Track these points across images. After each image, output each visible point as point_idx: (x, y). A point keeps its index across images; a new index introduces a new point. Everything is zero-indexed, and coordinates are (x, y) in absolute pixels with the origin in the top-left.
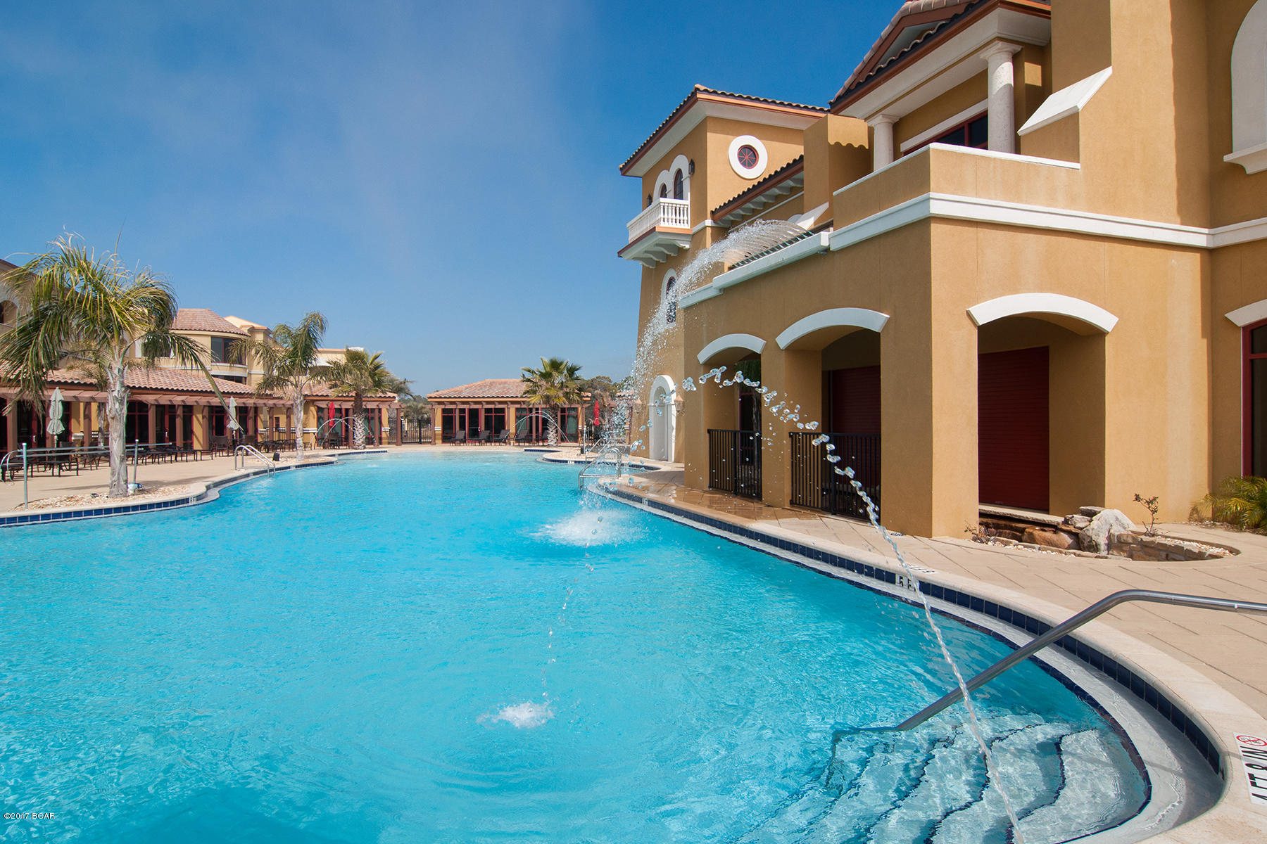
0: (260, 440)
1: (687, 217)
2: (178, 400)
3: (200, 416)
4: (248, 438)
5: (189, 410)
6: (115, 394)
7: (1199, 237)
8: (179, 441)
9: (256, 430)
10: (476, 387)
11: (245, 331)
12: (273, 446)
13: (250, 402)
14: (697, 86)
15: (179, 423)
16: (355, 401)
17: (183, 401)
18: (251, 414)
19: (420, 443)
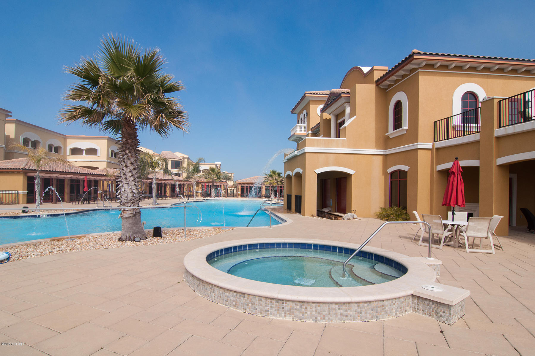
0: (185, 194)
1: (306, 129)
2: (163, 182)
3: (168, 187)
4: (182, 193)
5: (166, 185)
6: (154, 182)
7: (381, 152)
8: (163, 194)
9: (184, 191)
10: (252, 178)
11: (181, 158)
12: (188, 196)
13: (182, 183)
14: (306, 92)
15: (163, 188)
16: (212, 183)
17: (164, 182)
18: (182, 187)
19: (234, 197)
